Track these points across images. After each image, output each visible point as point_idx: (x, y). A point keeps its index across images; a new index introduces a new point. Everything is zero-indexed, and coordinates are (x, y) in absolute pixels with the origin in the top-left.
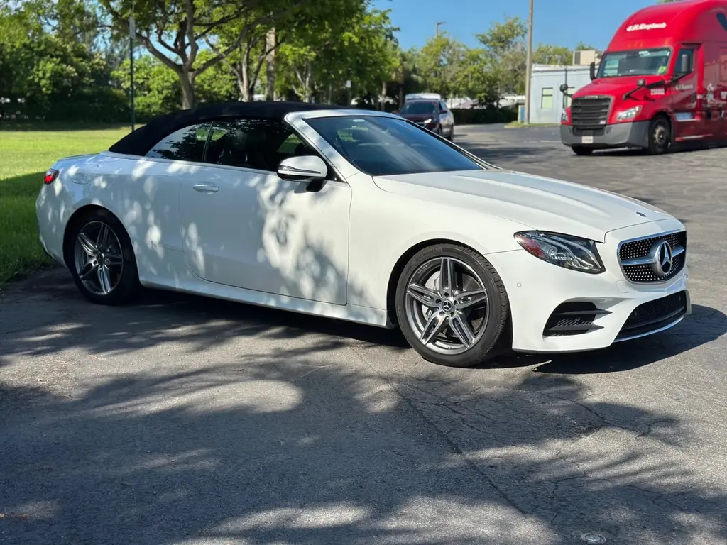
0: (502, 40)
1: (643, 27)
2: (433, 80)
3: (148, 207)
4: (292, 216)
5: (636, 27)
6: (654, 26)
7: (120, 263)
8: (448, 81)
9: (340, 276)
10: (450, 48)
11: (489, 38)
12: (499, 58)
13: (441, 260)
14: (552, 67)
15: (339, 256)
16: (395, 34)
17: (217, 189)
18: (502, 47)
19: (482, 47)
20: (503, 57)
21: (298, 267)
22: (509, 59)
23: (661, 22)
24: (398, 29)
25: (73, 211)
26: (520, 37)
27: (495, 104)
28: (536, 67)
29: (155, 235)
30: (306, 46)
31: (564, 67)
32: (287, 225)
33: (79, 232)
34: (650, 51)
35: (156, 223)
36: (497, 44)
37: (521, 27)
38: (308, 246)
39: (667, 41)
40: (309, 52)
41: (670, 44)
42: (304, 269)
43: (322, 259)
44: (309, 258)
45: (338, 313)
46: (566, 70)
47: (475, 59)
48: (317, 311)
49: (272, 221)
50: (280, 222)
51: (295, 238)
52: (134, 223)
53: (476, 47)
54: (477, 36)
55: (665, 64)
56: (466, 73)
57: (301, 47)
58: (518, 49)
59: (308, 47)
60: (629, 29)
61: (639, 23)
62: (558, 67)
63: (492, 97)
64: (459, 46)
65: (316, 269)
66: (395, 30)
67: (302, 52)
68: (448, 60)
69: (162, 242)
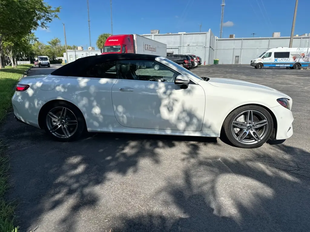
0: (54, 43)
1: (112, 40)
2: (38, 53)
3: (92, 99)
4: (176, 100)
5: (111, 40)
6: (115, 40)
7: (76, 124)
8: (42, 53)
9: (199, 120)
10: (41, 45)
11: (51, 43)
12: (54, 48)
13: (248, 111)
14: (71, 50)
15: (200, 113)
16: (37, 39)
17: (134, 90)
18: (55, 45)
19: (49, 45)
20: (55, 47)
21: (179, 119)
22: (57, 48)
23: (117, 39)
24: (38, 38)
25: (44, 103)
26: (59, 43)
27: (55, 59)
28: (68, 50)
29: (97, 110)
30: (10, 42)
31: (74, 50)
32: (173, 104)
33: (48, 112)
34: (116, 46)
35: (97, 105)
36: (53, 44)
37: (59, 40)
38: (184, 110)
39: (119, 44)
40: (11, 44)
41: (120, 44)
42: (181, 119)
43: (191, 115)
44: (184, 115)
45: (197, 134)
46: (75, 51)
47: (48, 48)
48: (186, 134)
49: (165, 102)
50: (169, 103)
51: (177, 108)
52: (84, 106)
53: (48, 45)
54: (48, 42)
55: (120, 50)
56: (46, 51)
57: (9, 42)
58: (59, 46)
59: (11, 42)
60: (109, 41)
61: (112, 39)
62: (73, 50)
63: (54, 57)
64: (43, 44)
65: (188, 119)
66: (37, 38)
67: (9, 43)
68: (41, 48)
69: (101, 113)
